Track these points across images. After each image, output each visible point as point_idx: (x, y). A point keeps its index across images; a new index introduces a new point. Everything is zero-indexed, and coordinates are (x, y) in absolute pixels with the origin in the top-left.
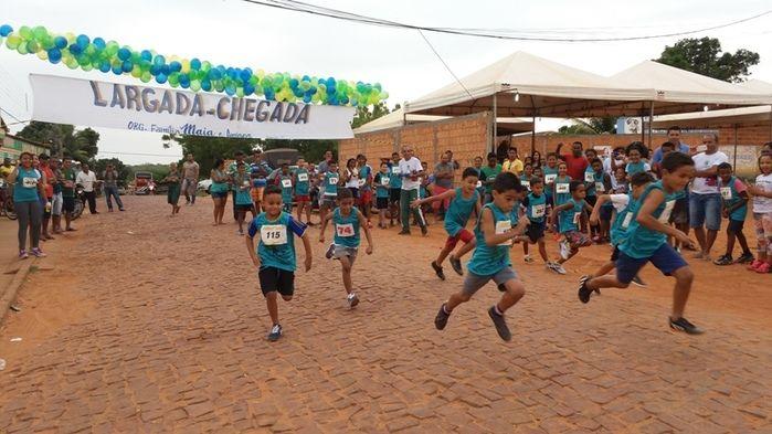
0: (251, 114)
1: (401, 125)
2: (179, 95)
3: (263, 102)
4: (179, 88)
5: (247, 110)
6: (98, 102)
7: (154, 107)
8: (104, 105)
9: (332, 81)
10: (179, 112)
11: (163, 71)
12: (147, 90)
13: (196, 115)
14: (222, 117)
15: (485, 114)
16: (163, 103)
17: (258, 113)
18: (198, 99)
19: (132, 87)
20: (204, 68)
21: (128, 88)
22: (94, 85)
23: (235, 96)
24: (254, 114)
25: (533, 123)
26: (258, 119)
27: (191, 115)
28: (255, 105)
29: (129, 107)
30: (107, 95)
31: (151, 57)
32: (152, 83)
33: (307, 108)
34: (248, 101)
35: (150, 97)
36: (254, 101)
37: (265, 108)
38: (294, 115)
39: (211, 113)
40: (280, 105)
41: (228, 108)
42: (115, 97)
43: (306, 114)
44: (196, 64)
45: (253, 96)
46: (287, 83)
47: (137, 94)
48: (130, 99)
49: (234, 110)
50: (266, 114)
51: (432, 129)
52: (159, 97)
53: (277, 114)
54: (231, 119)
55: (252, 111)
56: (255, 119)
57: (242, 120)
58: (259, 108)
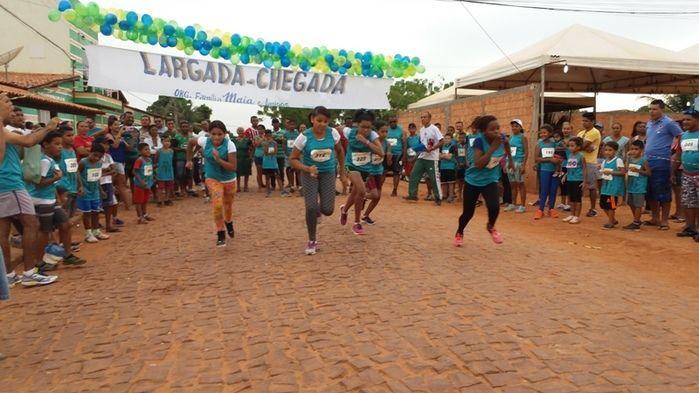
0: (289, 84)
1: (452, 99)
2: (220, 65)
3: (299, 73)
4: (221, 60)
5: (285, 81)
6: (148, 71)
7: (198, 77)
8: (153, 74)
9: (369, 56)
10: (221, 82)
11: (205, 45)
12: (191, 61)
13: (237, 84)
14: (262, 86)
15: (532, 87)
16: (207, 73)
17: (295, 83)
18: (238, 69)
19: (178, 58)
20: (244, 43)
21: (174, 59)
22: (143, 55)
23: (273, 67)
24: (291, 85)
25: (594, 98)
26: (296, 90)
27: (233, 84)
28: (292, 76)
29: (176, 76)
30: (156, 65)
31: (194, 32)
32: (196, 55)
33: (343, 79)
34: (286, 72)
35: (195, 68)
36: (291, 72)
37: (302, 79)
38: (331, 85)
39: (251, 82)
40: (316, 76)
41: (266, 78)
42: (162, 67)
43: (343, 85)
44: (236, 39)
45: (289, 68)
46: (322, 58)
47: (182, 64)
48: (176, 69)
49: (272, 80)
50: (303, 84)
51: (480, 103)
52: (203, 68)
53: (314, 85)
54: (270, 89)
55: (290, 81)
56: (292, 89)
57: (280, 90)
58: (296, 79)
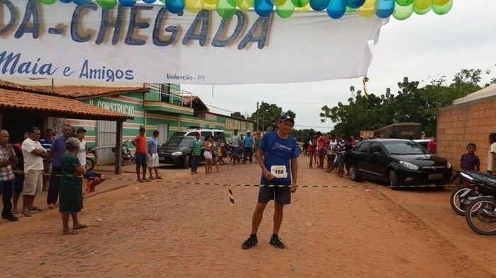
0: (143, 32)
5: (132, 23)
13: (27, 36)
14: (82, 37)
17: (156, 31)
24: (148, 32)
26: (158, 41)
27: (18, 35)
36: (146, 6)
37: (172, 20)
38: (237, 32)
39: (58, 30)
41: (92, 21)
43: (266, 31)
49: (105, 24)
50: (175, 30)
53: (199, 31)
54: (98, 42)
55: (146, 25)
56: (150, 40)
57: (122, 44)
58: (160, 20)
